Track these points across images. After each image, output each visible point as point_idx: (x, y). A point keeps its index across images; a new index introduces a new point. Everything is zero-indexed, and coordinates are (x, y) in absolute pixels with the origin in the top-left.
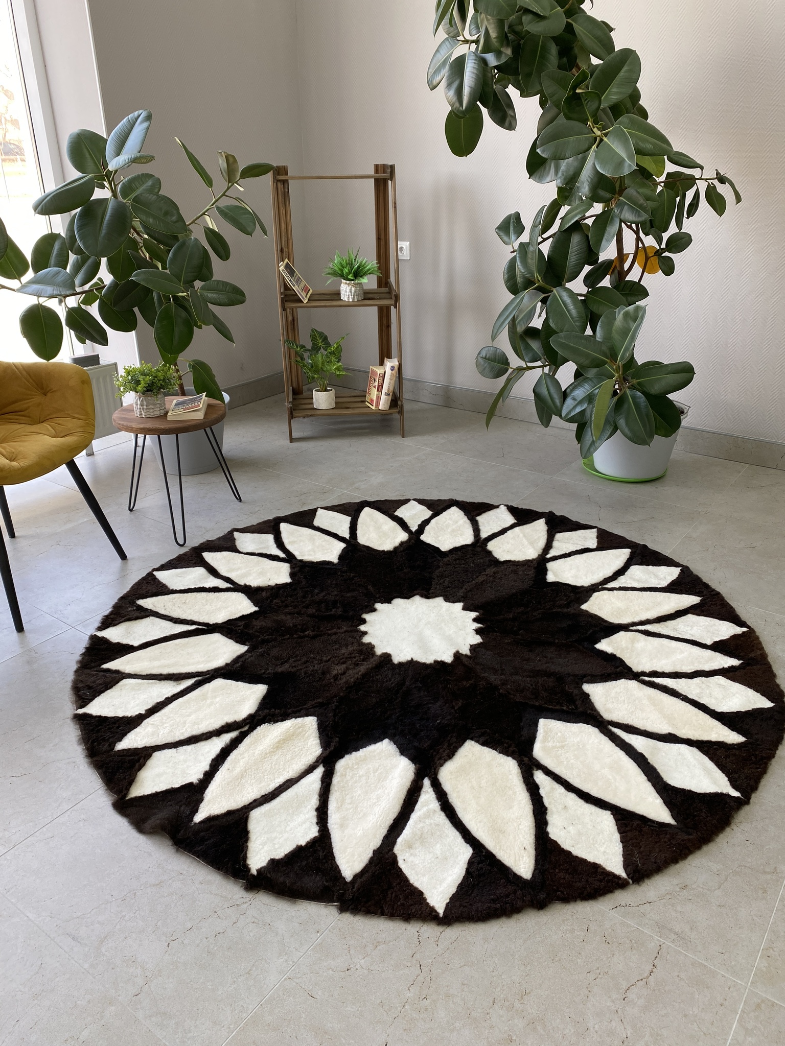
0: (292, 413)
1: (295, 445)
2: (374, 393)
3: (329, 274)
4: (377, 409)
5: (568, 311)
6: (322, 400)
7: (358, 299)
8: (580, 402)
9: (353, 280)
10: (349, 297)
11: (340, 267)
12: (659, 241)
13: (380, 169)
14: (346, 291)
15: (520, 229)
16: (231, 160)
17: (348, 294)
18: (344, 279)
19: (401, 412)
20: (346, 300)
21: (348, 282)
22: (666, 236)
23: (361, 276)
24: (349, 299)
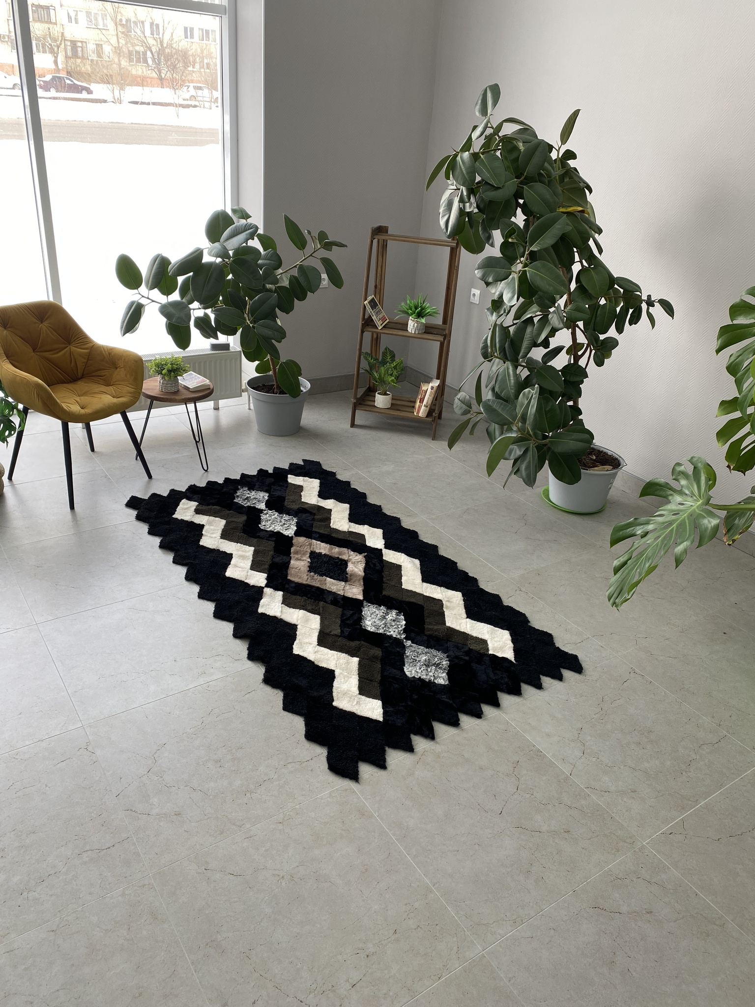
0: (357, 406)
1: (355, 429)
2: (418, 403)
4: (417, 415)
9: (416, 318)
10: (412, 330)
11: (409, 308)
16: (323, 234)
18: (411, 317)
19: (434, 421)
21: (413, 319)
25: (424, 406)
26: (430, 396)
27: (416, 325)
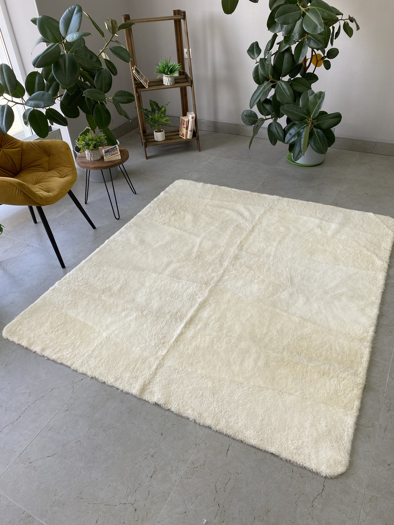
0: (146, 145)
1: (149, 160)
2: (184, 131)
3: (157, 72)
4: (186, 138)
5: (286, 92)
6: (159, 136)
7: (172, 84)
8: (294, 136)
9: (169, 75)
11: (163, 69)
12: (324, 52)
13: (177, 13)
14: (166, 80)
15: (259, 51)
16: (114, 22)
17: (167, 82)
18: (165, 74)
19: (198, 139)
20: (167, 85)
21: (167, 76)
22: (327, 50)
23: (173, 72)
25: (190, 131)
26: (192, 123)
27: (170, 79)
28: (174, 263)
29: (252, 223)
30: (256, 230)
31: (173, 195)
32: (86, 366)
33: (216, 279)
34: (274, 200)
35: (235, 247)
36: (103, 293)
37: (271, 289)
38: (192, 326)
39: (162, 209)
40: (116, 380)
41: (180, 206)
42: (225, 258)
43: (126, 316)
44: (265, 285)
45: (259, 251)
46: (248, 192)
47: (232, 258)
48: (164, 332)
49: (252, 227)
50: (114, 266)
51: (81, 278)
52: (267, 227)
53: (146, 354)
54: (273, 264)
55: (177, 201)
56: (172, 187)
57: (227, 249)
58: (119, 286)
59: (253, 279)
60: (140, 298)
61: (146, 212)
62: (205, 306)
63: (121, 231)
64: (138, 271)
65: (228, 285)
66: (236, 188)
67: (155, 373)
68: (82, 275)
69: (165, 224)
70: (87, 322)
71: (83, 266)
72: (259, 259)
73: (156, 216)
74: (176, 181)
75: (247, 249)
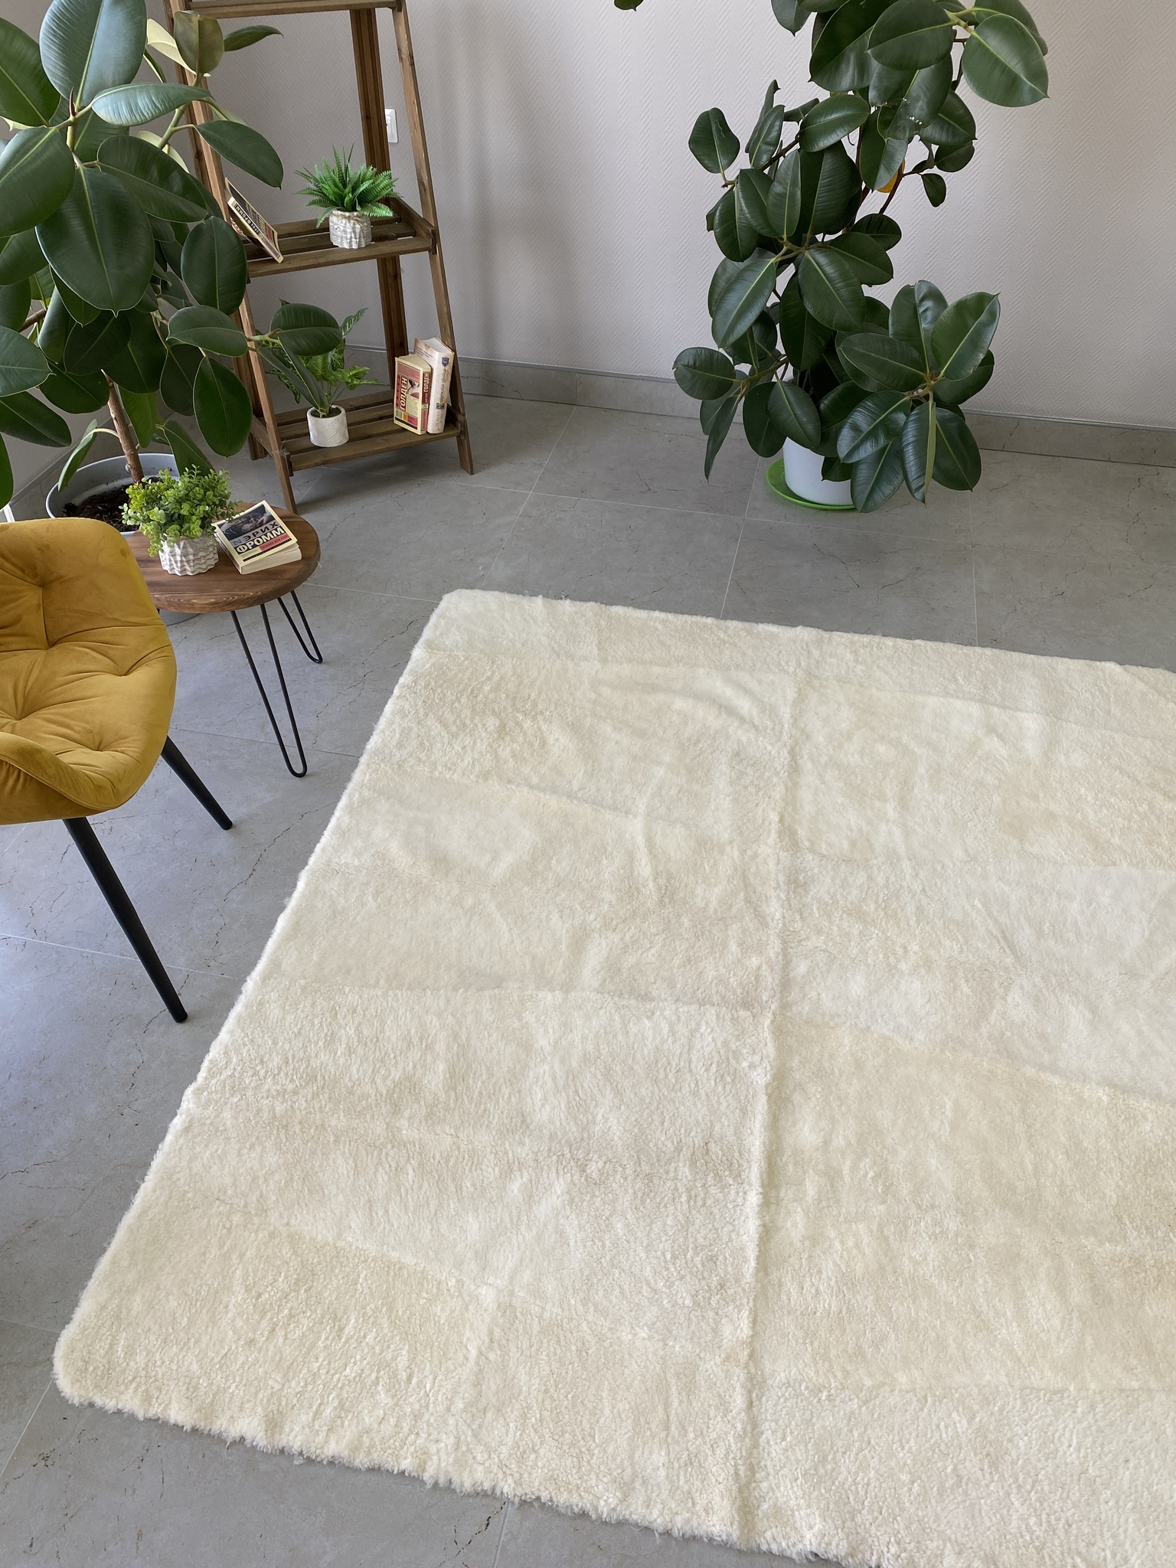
2: (416, 407)
3: (310, 201)
4: (425, 432)
5: (837, 290)
6: (326, 431)
8: (871, 435)
9: (355, 211)
10: (351, 242)
14: (345, 232)
17: (349, 236)
18: (337, 210)
19: (462, 433)
20: (346, 246)
24: (351, 246)
25: (437, 407)
26: (444, 380)
27: (358, 226)
28: (596, 935)
29: (779, 740)
30: (806, 764)
31: (461, 654)
32: (479, 1457)
33: (770, 979)
34: (807, 644)
35: (771, 841)
36: (396, 1111)
37: (966, 990)
38: (787, 1193)
39: (450, 717)
40: (626, 1490)
41: (507, 696)
42: (759, 889)
43: (530, 1198)
44: (940, 977)
45: (853, 844)
46: (710, 620)
47: (784, 887)
48: (701, 1241)
49: (789, 753)
50: (382, 982)
51: (277, 1060)
52: (834, 750)
53: (682, 1347)
54: (924, 890)
55: (489, 679)
56: (443, 622)
57: (749, 853)
58: (441, 1067)
59: (892, 960)
60: (543, 1105)
61: (398, 736)
62: (788, 1099)
63: (338, 826)
64: (481, 989)
65: (823, 995)
66: (661, 610)
67: (754, 1426)
68: (275, 1043)
69: (486, 776)
70: (394, 1255)
71: (261, 1004)
72: (870, 878)
73: (439, 745)
74: (446, 598)
75: (812, 843)
